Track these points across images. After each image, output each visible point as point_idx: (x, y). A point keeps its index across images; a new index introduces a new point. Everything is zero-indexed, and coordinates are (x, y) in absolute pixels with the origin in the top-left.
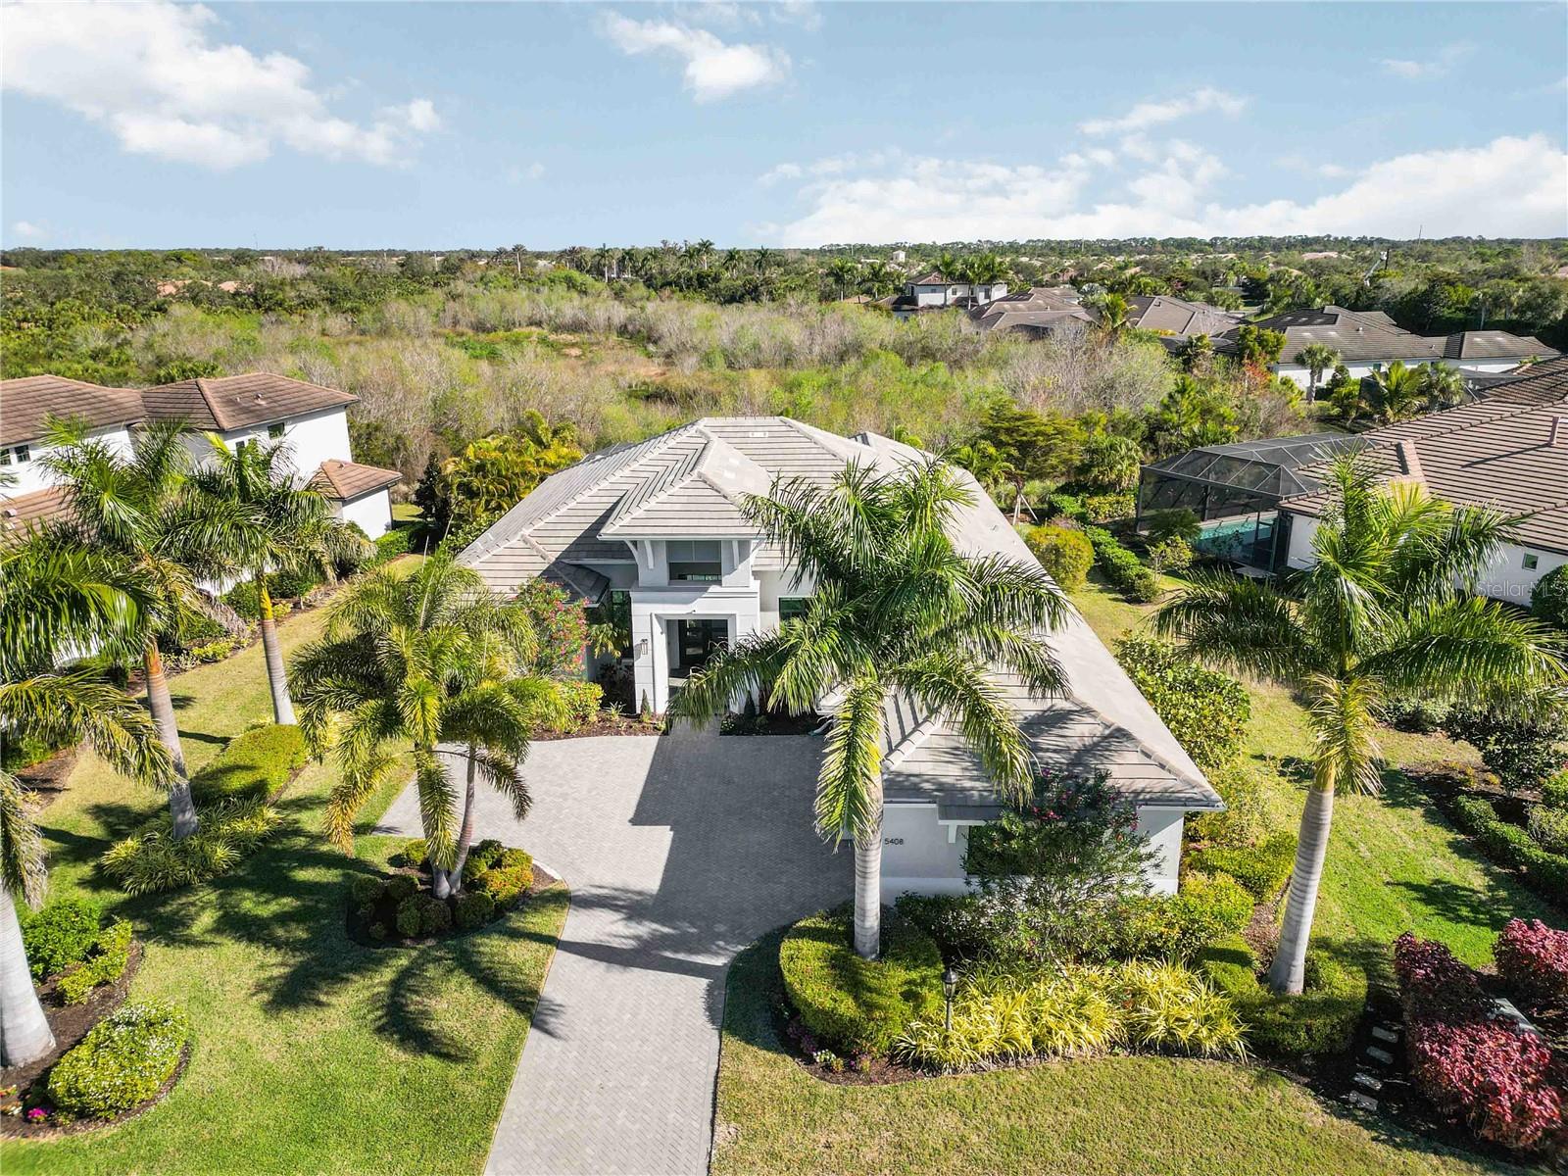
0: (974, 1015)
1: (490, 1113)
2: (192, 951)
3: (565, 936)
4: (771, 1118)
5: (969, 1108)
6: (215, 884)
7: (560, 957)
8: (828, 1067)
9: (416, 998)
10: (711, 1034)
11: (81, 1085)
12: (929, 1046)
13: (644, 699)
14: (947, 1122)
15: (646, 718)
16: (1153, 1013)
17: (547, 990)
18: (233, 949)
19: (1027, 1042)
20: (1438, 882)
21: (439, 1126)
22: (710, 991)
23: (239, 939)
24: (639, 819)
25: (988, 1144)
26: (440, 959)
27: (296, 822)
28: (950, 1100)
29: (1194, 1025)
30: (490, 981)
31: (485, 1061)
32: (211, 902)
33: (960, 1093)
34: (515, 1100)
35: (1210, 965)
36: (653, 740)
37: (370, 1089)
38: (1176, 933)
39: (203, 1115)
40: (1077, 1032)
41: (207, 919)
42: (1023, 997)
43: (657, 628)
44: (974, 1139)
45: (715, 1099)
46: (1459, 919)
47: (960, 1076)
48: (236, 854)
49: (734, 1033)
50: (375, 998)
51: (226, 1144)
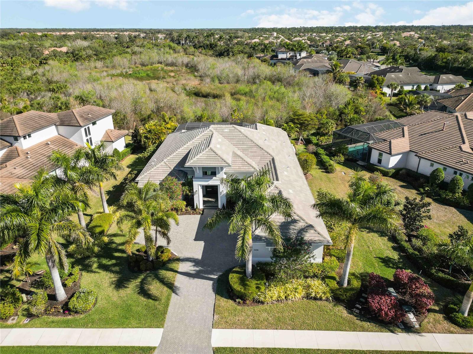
0: (272, 292)
1: (165, 313)
2: (93, 274)
3: (180, 270)
4: (226, 314)
5: (270, 312)
6: (95, 257)
7: (179, 276)
8: (239, 303)
9: (146, 286)
10: (213, 295)
11: (76, 307)
12: (262, 299)
13: (197, 205)
14: (265, 315)
15: (197, 210)
16: (312, 291)
17: (176, 284)
18: (103, 273)
19: (284, 298)
20: (387, 257)
21: (155, 315)
22: (213, 284)
23: (104, 270)
24: (196, 240)
25: (273, 320)
26: (151, 276)
27: (113, 240)
28: (266, 310)
29: (321, 293)
30: (162, 281)
31: (163, 301)
32: (95, 261)
33: (268, 308)
34: (170, 309)
35: (326, 280)
36: (199, 216)
37: (138, 307)
38: (320, 272)
39: (102, 313)
40: (295, 295)
41: (95, 265)
42: (283, 287)
43: (200, 188)
44: (270, 319)
45: (214, 310)
46: (389, 267)
47: (268, 305)
48: (99, 249)
49: (218, 295)
50: (137, 286)
51: (108, 319)
